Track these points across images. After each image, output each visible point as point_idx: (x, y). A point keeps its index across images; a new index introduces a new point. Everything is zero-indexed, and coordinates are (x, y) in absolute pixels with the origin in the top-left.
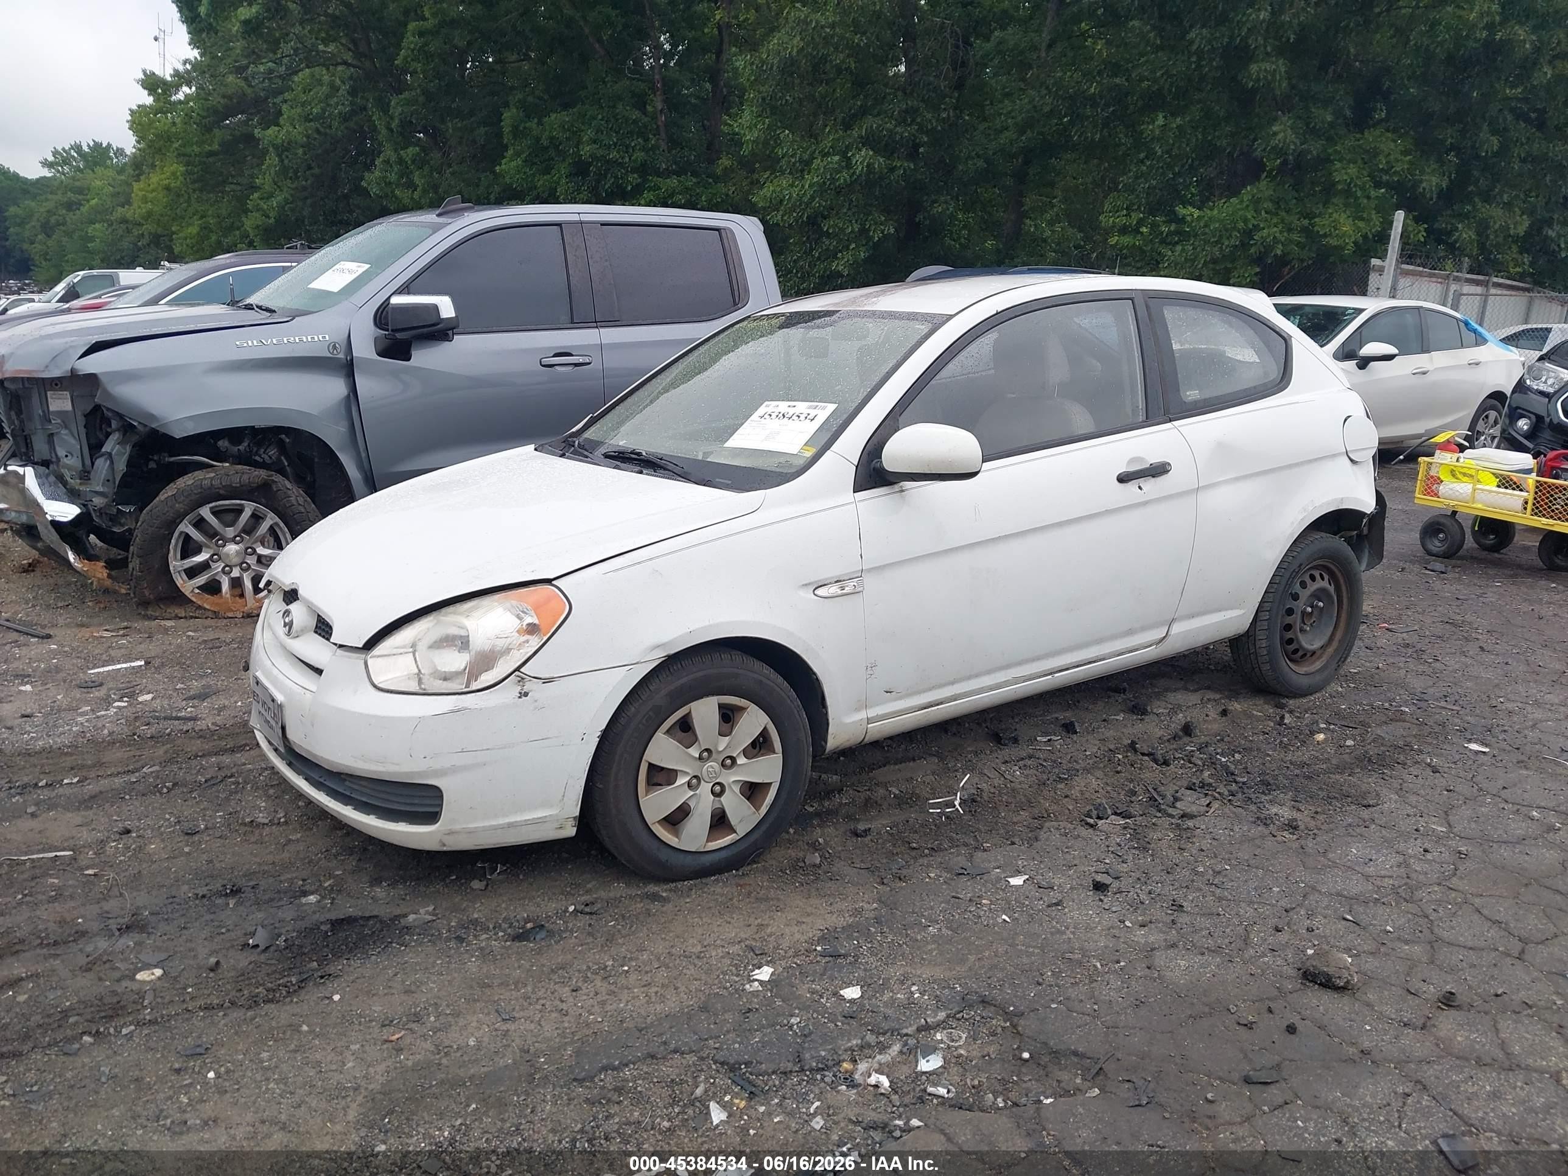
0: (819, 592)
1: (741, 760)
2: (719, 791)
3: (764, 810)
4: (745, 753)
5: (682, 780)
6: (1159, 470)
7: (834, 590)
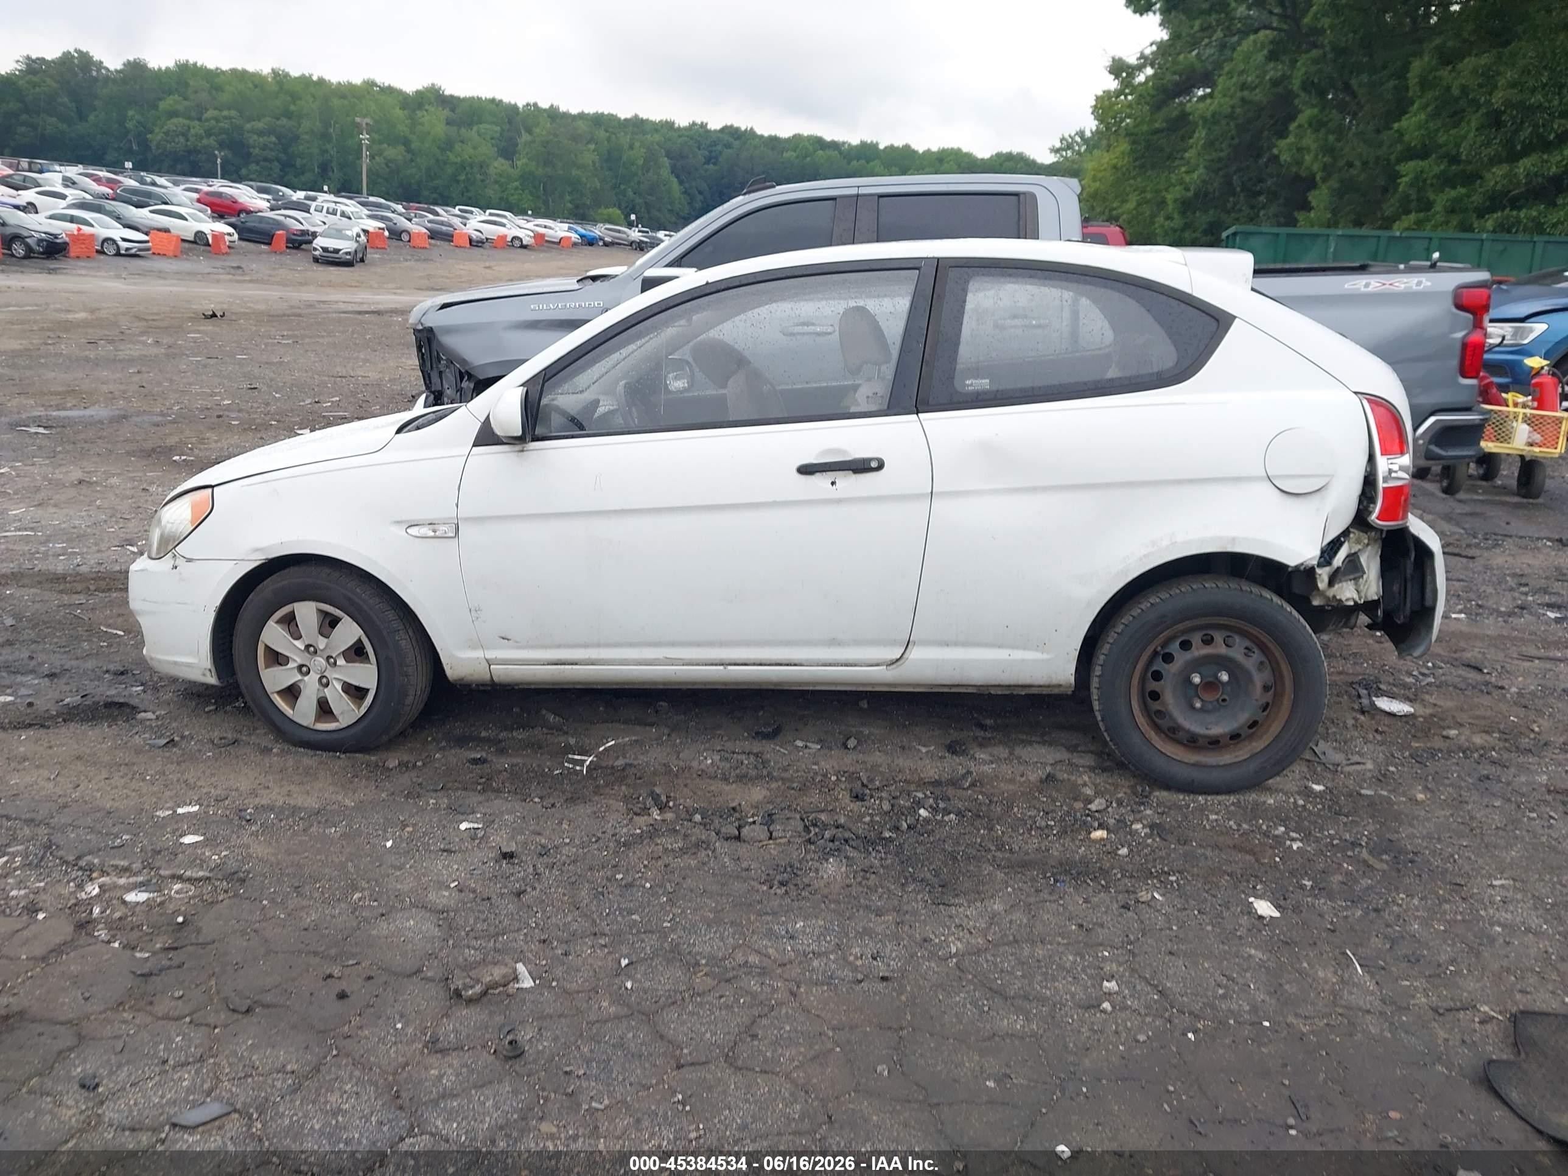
0: (411, 531)
1: (341, 662)
2: (324, 683)
3: (363, 710)
4: (345, 654)
5: (291, 665)
6: (862, 467)
7: (426, 531)
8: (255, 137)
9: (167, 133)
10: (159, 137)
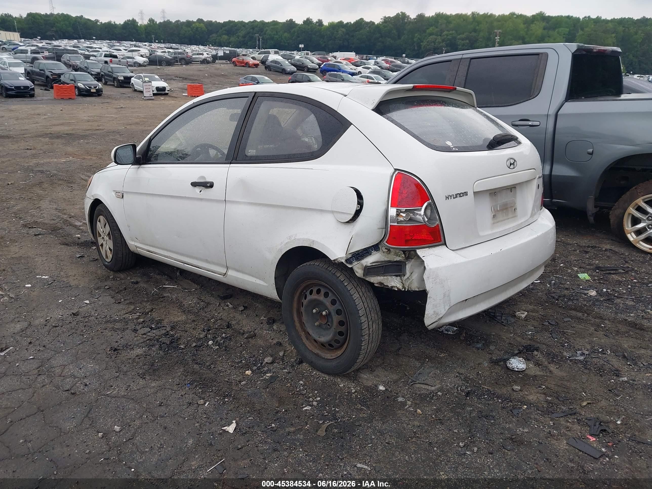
0: (116, 194)
1: (108, 238)
2: (106, 245)
3: (111, 256)
5: (101, 237)
6: (206, 185)
8: (461, 41)
9: (428, 42)
10: (425, 44)
